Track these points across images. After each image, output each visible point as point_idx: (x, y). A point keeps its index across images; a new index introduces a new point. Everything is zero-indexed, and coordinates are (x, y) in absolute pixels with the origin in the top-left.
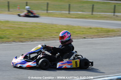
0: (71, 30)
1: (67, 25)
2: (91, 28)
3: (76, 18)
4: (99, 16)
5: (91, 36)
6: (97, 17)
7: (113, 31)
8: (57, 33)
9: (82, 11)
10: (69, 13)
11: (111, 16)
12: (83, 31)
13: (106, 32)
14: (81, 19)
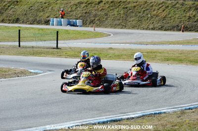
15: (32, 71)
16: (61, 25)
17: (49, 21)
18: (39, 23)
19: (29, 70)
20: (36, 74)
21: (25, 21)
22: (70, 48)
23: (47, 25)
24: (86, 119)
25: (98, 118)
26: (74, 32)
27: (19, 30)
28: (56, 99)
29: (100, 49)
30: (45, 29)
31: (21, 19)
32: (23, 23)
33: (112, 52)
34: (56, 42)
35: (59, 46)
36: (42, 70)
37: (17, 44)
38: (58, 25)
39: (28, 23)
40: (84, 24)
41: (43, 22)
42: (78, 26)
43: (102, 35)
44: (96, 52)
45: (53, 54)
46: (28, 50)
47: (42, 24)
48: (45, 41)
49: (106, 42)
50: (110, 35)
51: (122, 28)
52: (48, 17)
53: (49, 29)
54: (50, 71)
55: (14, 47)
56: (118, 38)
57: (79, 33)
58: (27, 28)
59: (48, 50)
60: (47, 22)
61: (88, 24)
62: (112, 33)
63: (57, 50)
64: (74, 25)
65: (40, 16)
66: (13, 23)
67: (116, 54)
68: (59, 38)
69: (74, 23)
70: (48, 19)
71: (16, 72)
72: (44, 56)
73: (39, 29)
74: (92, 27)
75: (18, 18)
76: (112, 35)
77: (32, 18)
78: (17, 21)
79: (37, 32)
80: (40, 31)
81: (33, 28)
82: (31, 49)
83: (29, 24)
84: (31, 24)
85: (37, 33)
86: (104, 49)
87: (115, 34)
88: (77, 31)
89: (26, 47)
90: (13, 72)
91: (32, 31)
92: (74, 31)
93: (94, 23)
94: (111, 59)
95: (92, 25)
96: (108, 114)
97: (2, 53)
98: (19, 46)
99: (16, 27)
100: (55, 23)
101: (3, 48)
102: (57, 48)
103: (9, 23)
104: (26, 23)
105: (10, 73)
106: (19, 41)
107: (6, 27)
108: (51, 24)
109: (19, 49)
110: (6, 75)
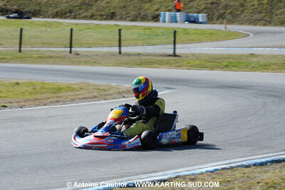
2: (18, 84)
4: (35, 56)
5: (18, 102)
6: (31, 57)
7: (69, 89)
11: (63, 54)
13: (55, 93)
16: (176, 22)
17: (159, 15)
18: (144, 19)
21: (124, 17)
22: (194, 55)
23: (156, 21)
24: (233, 159)
25: (251, 158)
26: (196, 32)
27: (120, 30)
29: (237, 55)
30: (153, 27)
31: (118, 14)
32: (121, 19)
33: (254, 59)
34: (172, 46)
35: (178, 52)
37: (117, 49)
38: (171, 22)
39: (128, 19)
40: (210, 20)
41: (150, 18)
42: (201, 23)
43: (236, 35)
44: (232, 60)
45: (169, 64)
46: (133, 58)
47: (149, 21)
49: (244, 46)
50: (249, 35)
51: (265, 25)
52: (157, 10)
53: (159, 28)
54: (169, 88)
55: (112, 55)
56: (261, 40)
57: (203, 32)
58: (127, 26)
59: (162, 58)
60: (156, 18)
61: (215, 19)
62: (251, 32)
63: (175, 58)
64: (195, 21)
65: (146, 9)
66: (106, 19)
67: (262, 63)
68: (177, 40)
69: (195, 18)
70: (157, 13)
71: (119, 90)
72: (156, 67)
73: (146, 28)
74: (221, 23)
75: (114, 13)
76: (252, 35)
77: (134, 12)
78: (112, 16)
79: (142, 32)
80: (147, 31)
81: (136, 27)
82: (137, 58)
83: (130, 21)
84: (133, 20)
86: (242, 55)
87: (256, 33)
88: (201, 30)
89: (129, 55)
90: (116, 90)
91: (135, 30)
92: (196, 30)
93: (223, 18)
94: (254, 71)
95: (220, 20)
96: (265, 151)
97: (95, 63)
98: (120, 53)
99: (112, 26)
100: (167, 19)
101: (97, 55)
102: (175, 55)
103: (101, 20)
104: (125, 19)
105: (111, 91)
106: (120, 46)
107: (97, 25)
108: (161, 20)
109: (120, 57)
110: (106, 95)
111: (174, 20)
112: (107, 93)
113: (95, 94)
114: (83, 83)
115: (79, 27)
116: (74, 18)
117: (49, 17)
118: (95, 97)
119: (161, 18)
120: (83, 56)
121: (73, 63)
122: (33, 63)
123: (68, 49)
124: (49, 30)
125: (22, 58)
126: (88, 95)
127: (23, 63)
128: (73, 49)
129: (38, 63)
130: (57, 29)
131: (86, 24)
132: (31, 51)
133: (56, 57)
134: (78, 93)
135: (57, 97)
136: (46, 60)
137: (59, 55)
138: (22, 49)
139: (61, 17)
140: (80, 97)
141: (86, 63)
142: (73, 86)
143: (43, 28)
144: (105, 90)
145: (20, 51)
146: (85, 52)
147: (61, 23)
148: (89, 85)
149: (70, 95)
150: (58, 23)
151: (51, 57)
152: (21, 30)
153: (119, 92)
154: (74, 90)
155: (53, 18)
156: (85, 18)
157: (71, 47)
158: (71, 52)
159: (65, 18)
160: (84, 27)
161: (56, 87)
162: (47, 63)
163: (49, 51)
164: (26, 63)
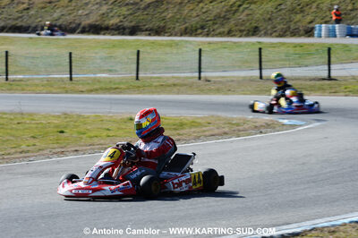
0: (77, 127)
1: (65, 114)
3: (90, 91)
4: (155, 84)
6: (150, 86)
7: (194, 124)
8: (34, 137)
9: (110, 71)
10: (71, 79)
11: (190, 80)
12: (108, 129)
13: (175, 129)
14: (104, 93)
15: (286, 122)
16: (335, 36)
17: (313, 29)
18: (294, 34)
19: (281, 121)
20: (293, 126)
21: (269, 32)
22: (354, 78)
23: (309, 36)
27: (260, 49)
28: (330, 172)
30: (305, 44)
31: (261, 28)
32: (266, 34)
34: (326, 67)
35: (333, 74)
36: (303, 120)
37: (257, 73)
38: (329, 37)
39: (274, 34)
41: (302, 32)
47: (300, 36)
48: (306, 66)
52: (311, 22)
53: (312, 45)
54: (319, 121)
55: (251, 80)
58: (272, 44)
59: (312, 83)
60: (309, 32)
63: (330, 82)
65: (297, 22)
66: (247, 35)
68: (332, 59)
70: (311, 26)
71: (257, 124)
72: (306, 94)
73: (295, 46)
75: (256, 27)
77: (282, 26)
78: (254, 31)
79: (291, 50)
80: (297, 48)
81: (284, 44)
83: (277, 37)
84: (280, 36)
85: (292, 52)
90: (251, 124)
91: (282, 49)
97: (229, 91)
98: (261, 77)
99: (253, 44)
100: (323, 33)
101: (232, 81)
102: (330, 78)
103: (241, 36)
104: (271, 35)
105: (246, 126)
106: (261, 69)
107: (235, 43)
108: (316, 35)
109: (261, 82)
110: (239, 131)
111: (332, 34)
112: (241, 128)
113: (226, 130)
114: (212, 116)
115: (213, 46)
116: (208, 35)
117: (176, 35)
118: (225, 133)
119: (316, 32)
120: (215, 82)
121: (202, 91)
122: (153, 93)
123: (197, 75)
124: (175, 51)
125: (139, 87)
126: (216, 131)
127: (140, 93)
128: (203, 74)
129: (159, 93)
130: (185, 49)
131: (222, 42)
132: (151, 78)
133: (182, 85)
134: (204, 129)
135: (179, 135)
136: (168, 89)
137: (186, 82)
138: (140, 75)
139: (191, 35)
140: (207, 133)
141: (218, 91)
142: (199, 121)
143: (168, 49)
144: (238, 125)
145: (137, 78)
146: (218, 77)
147: (190, 42)
148: (219, 118)
149: (194, 132)
150: (187, 41)
151: (174, 85)
152: (138, 52)
153: (256, 127)
154: (200, 125)
155: (181, 35)
156: (221, 34)
157: (200, 72)
158: (200, 78)
159: (196, 35)
160: (220, 46)
161: (177, 122)
162: (170, 93)
163: (173, 77)
164: (144, 93)
